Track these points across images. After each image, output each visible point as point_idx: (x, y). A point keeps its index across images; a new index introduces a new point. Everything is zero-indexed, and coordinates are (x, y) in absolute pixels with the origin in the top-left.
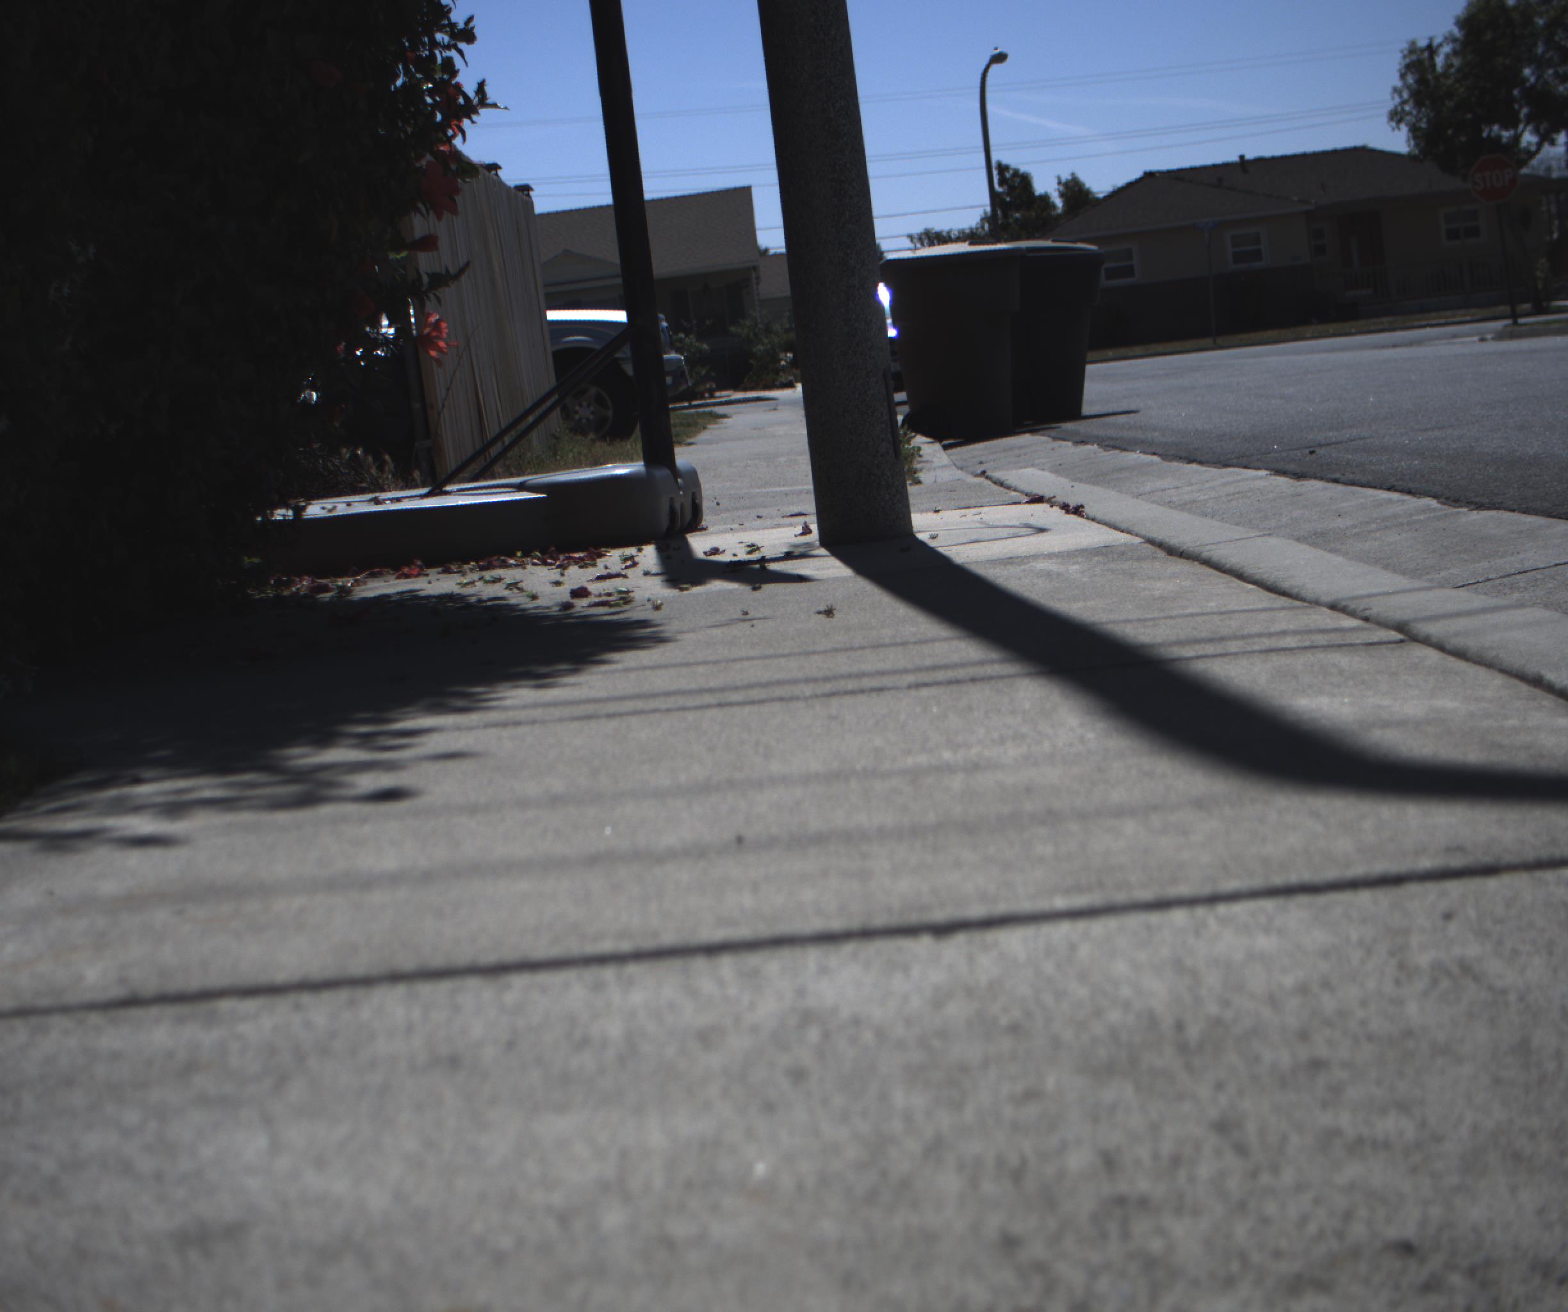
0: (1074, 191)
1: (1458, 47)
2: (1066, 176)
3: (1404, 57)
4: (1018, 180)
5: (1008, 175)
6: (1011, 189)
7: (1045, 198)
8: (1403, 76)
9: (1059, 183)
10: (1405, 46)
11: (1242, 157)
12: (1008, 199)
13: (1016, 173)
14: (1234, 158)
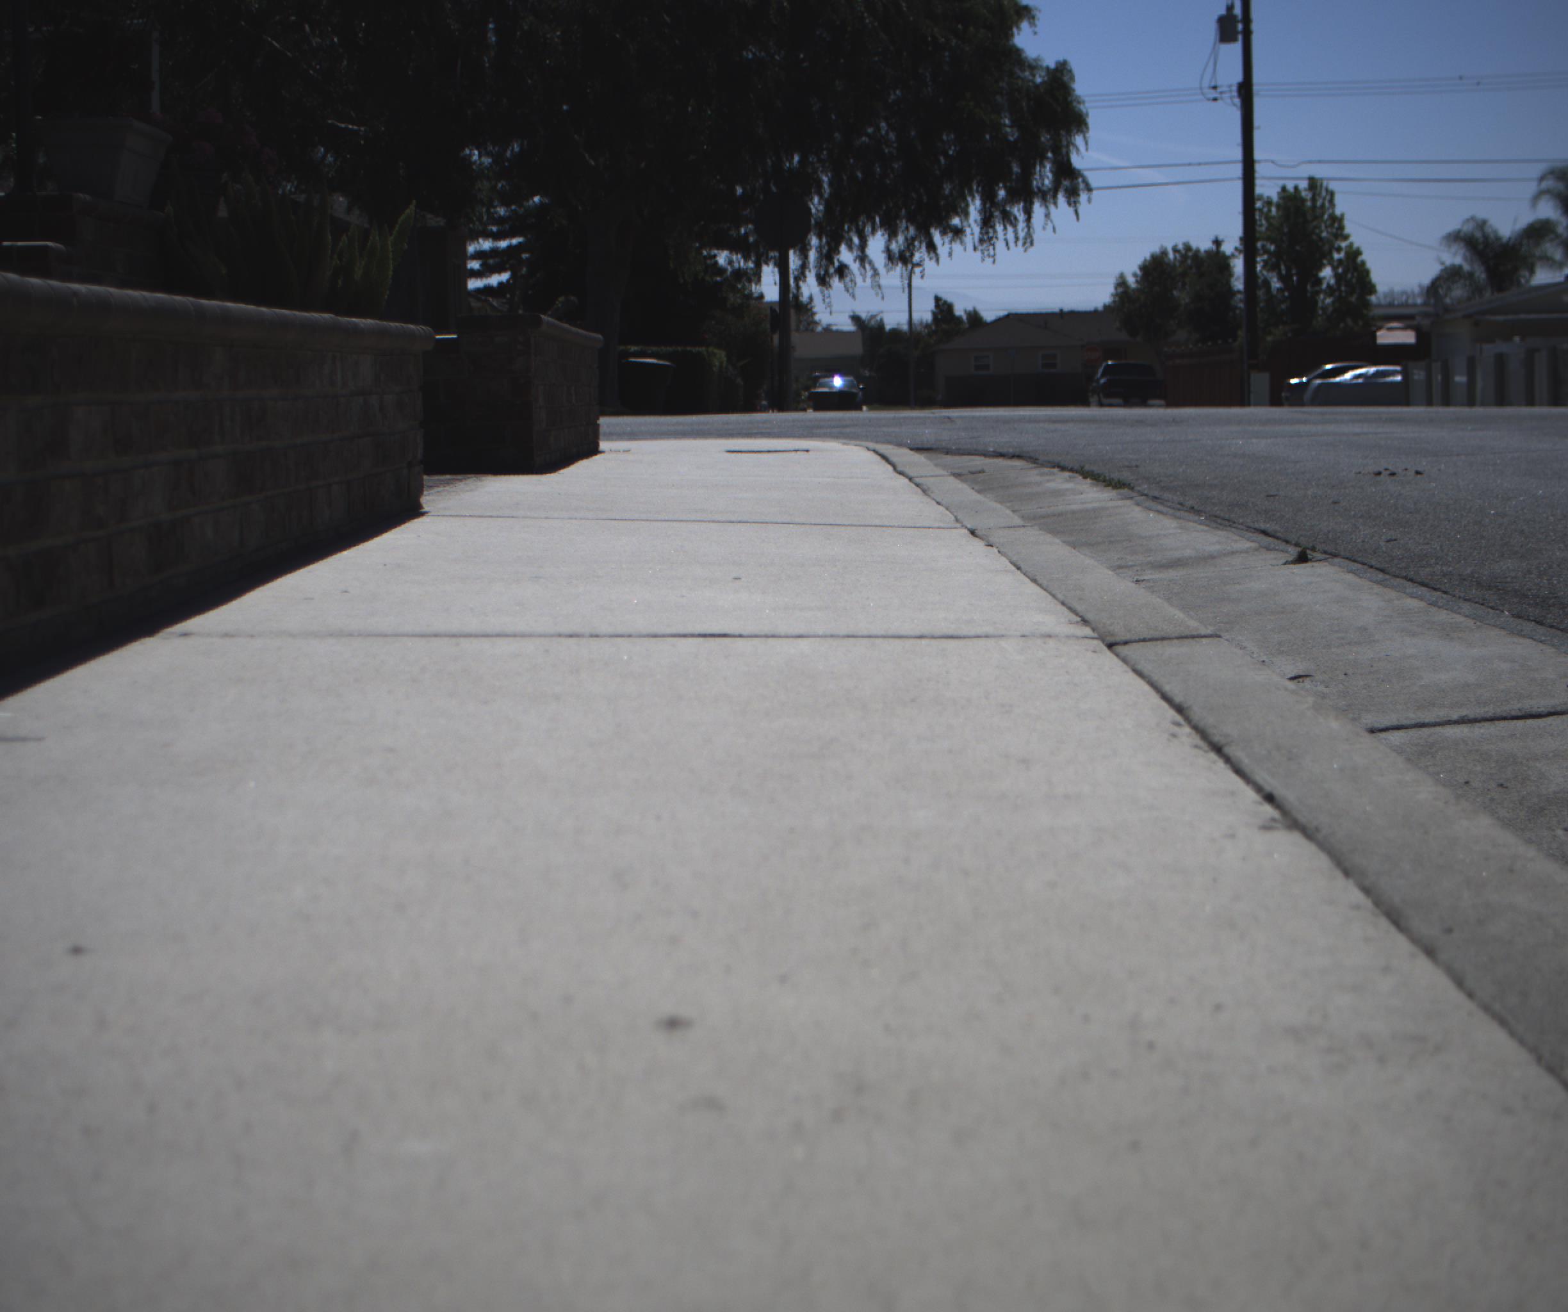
0: (974, 318)
1: (1139, 279)
2: (970, 308)
3: (1117, 280)
4: (946, 307)
5: (940, 303)
6: (941, 311)
7: (959, 319)
8: (1116, 288)
9: (965, 311)
10: (1117, 273)
11: (1061, 310)
12: (939, 317)
13: (945, 302)
14: (1057, 310)
